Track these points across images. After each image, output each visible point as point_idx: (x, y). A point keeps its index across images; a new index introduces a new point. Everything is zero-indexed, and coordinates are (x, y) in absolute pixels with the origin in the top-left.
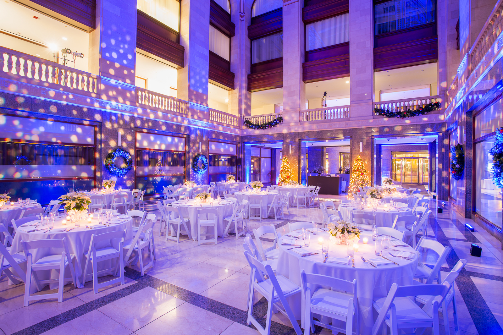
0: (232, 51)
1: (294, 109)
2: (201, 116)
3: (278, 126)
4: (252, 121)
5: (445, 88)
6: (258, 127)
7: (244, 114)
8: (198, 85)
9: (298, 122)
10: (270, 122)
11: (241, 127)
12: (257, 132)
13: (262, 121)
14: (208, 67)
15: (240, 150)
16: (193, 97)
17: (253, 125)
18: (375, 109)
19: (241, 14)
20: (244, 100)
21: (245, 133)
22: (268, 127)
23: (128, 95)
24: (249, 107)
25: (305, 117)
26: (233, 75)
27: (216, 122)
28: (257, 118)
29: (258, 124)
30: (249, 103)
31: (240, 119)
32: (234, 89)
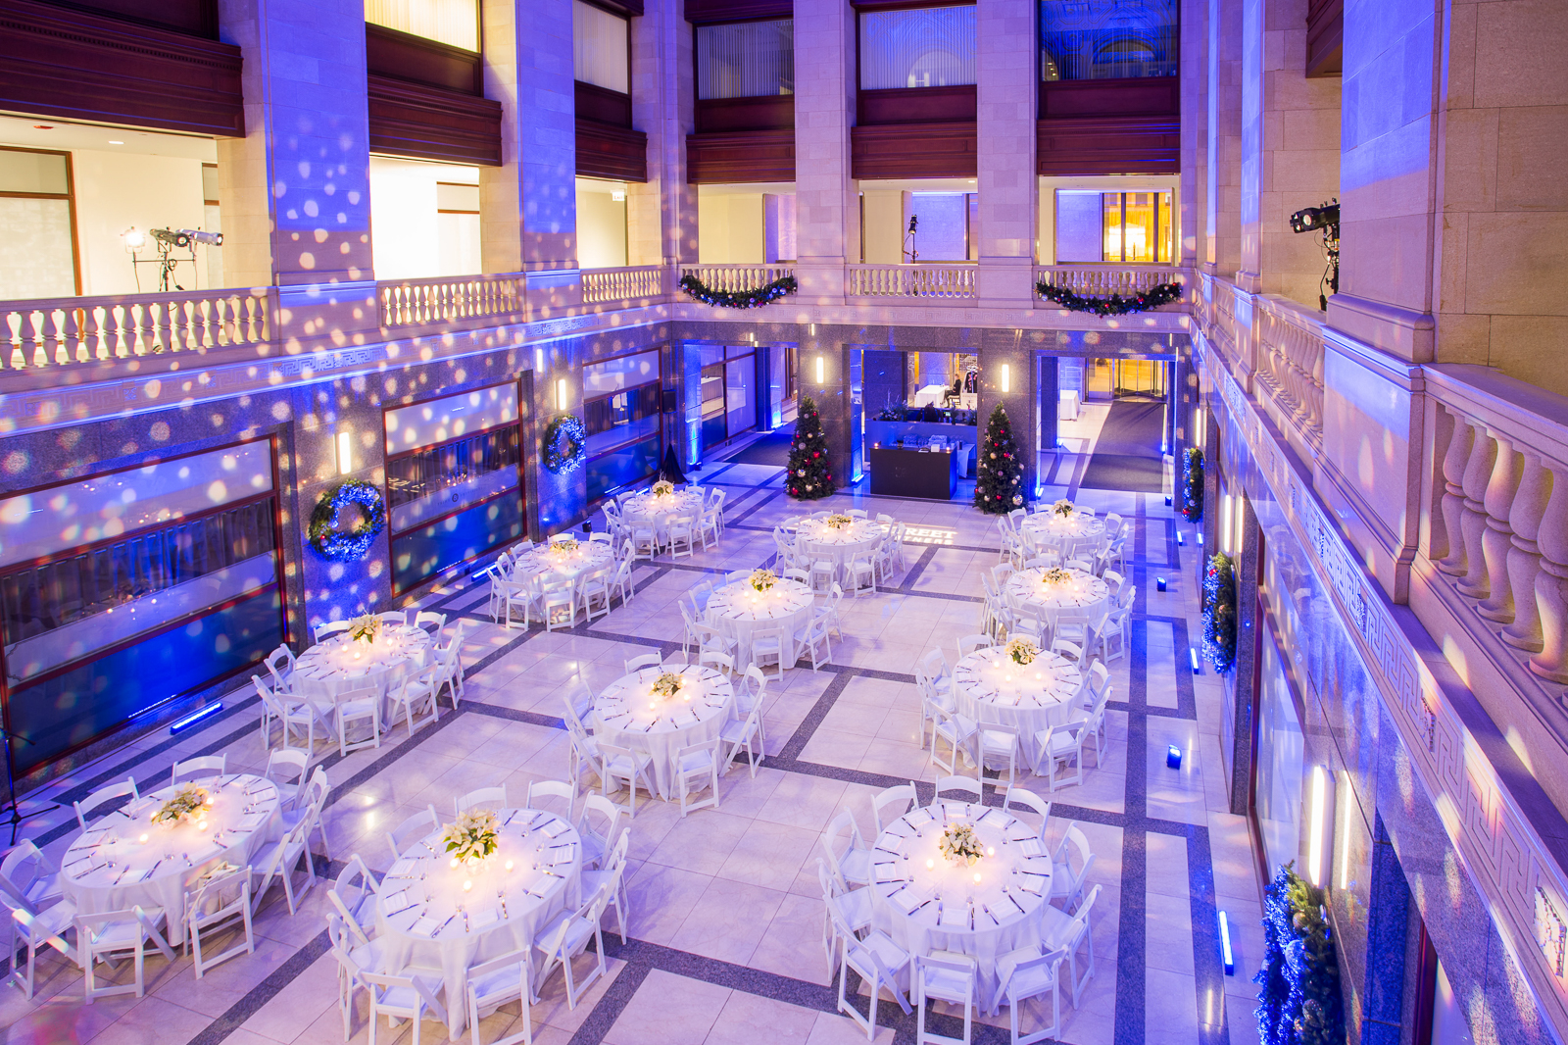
0: (637, 63)
1: (828, 258)
2: (561, 303)
3: (783, 300)
4: (704, 279)
5: (1192, 251)
6: (721, 299)
7: (679, 256)
8: (548, 212)
9: (840, 297)
10: (759, 291)
11: (670, 295)
12: (722, 314)
13: (734, 282)
14: (572, 147)
15: (671, 361)
16: (536, 254)
17: (707, 292)
18: (1039, 285)
20: (677, 215)
21: (684, 314)
22: (755, 305)
23: (358, 314)
24: (691, 230)
25: (859, 283)
26: (641, 140)
27: (601, 303)
28: (720, 272)
29: (724, 292)
30: (692, 219)
31: (667, 271)
32: (645, 181)
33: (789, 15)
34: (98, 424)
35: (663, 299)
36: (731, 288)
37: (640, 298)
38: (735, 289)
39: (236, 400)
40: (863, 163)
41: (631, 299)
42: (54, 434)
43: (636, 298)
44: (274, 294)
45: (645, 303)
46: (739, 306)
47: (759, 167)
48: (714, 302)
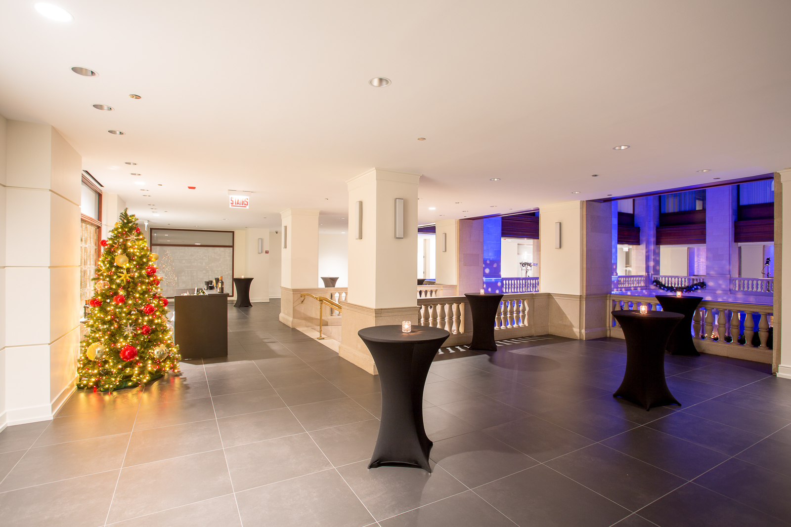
1: (722, 275)
3: (699, 290)
4: (662, 280)
6: (671, 289)
7: (652, 272)
9: (727, 291)
10: (688, 287)
11: (648, 286)
13: (676, 283)
17: (664, 286)
20: (652, 257)
21: (654, 294)
24: (657, 263)
25: (737, 285)
26: (638, 230)
27: (624, 287)
28: (670, 279)
29: (672, 286)
30: (657, 258)
31: (648, 278)
32: (639, 245)
35: (646, 288)
36: (675, 285)
37: (637, 287)
38: (676, 286)
41: (634, 287)
43: (636, 287)
45: (639, 289)
47: (688, 239)
48: (667, 290)
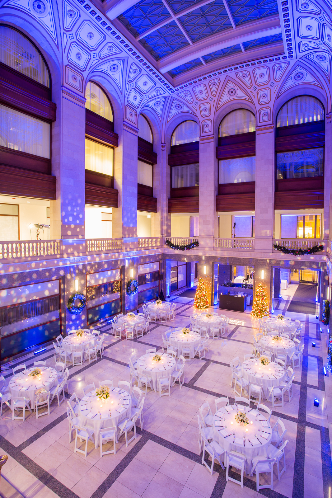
0: (155, 178)
1: (208, 236)
3: (195, 248)
4: (172, 241)
6: (177, 247)
7: (165, 234)
9: (212, 248)
10: (188, 245)
11: (163, 246)
12: (177, 252)
13: (181, 242)
15: (162, 265)
17: (173, 245)
18: (275, 245)
19: (162, 144)
20: (165, 222)
21: (166, 251)
22: (186, 249)
23: (81, 248)
24: (169, 227)
25: (217, 244)
26: (155, 200)
27: (143, 247)
28: (177, 239)
29: (178, 245)
30: (169, 224)
31: (162, 238)
32: (156, 212)
33: (198, 162)
34: (21, 273)
35: (161, 247)
36: (180, 244)
37: (154, 246)
38: (181, 245)
39: (51, 269)
40: (219, 207)
41: (151, 247)
42: (12, 275)
43: (153, 246)
44: (61, 241)
45: (155, 248)
46: (182, 250)
47: (188, 208)
48: (175, 248)
